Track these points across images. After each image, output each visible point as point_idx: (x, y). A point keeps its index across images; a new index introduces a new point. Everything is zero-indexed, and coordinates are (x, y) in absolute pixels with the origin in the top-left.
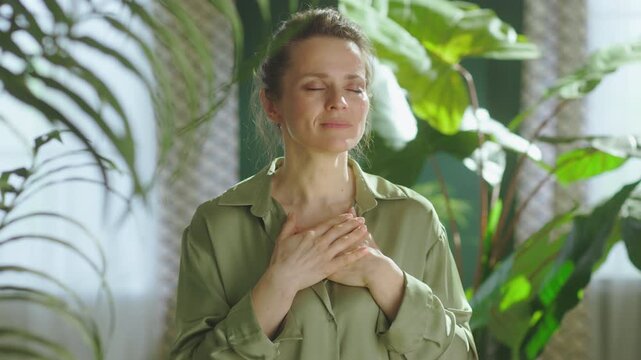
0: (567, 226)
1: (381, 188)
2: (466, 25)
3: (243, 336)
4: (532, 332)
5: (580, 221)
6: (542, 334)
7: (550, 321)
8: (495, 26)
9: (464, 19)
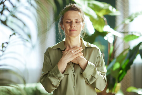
0: (127, 51)
1: (87, 45)
2: (104, 8)
3: (56, 73)
4: (120, 75)
5: (130, 50)
6: (123, 76)
7: (124, 73)
8: (111, 8)
9: (104, 7)
